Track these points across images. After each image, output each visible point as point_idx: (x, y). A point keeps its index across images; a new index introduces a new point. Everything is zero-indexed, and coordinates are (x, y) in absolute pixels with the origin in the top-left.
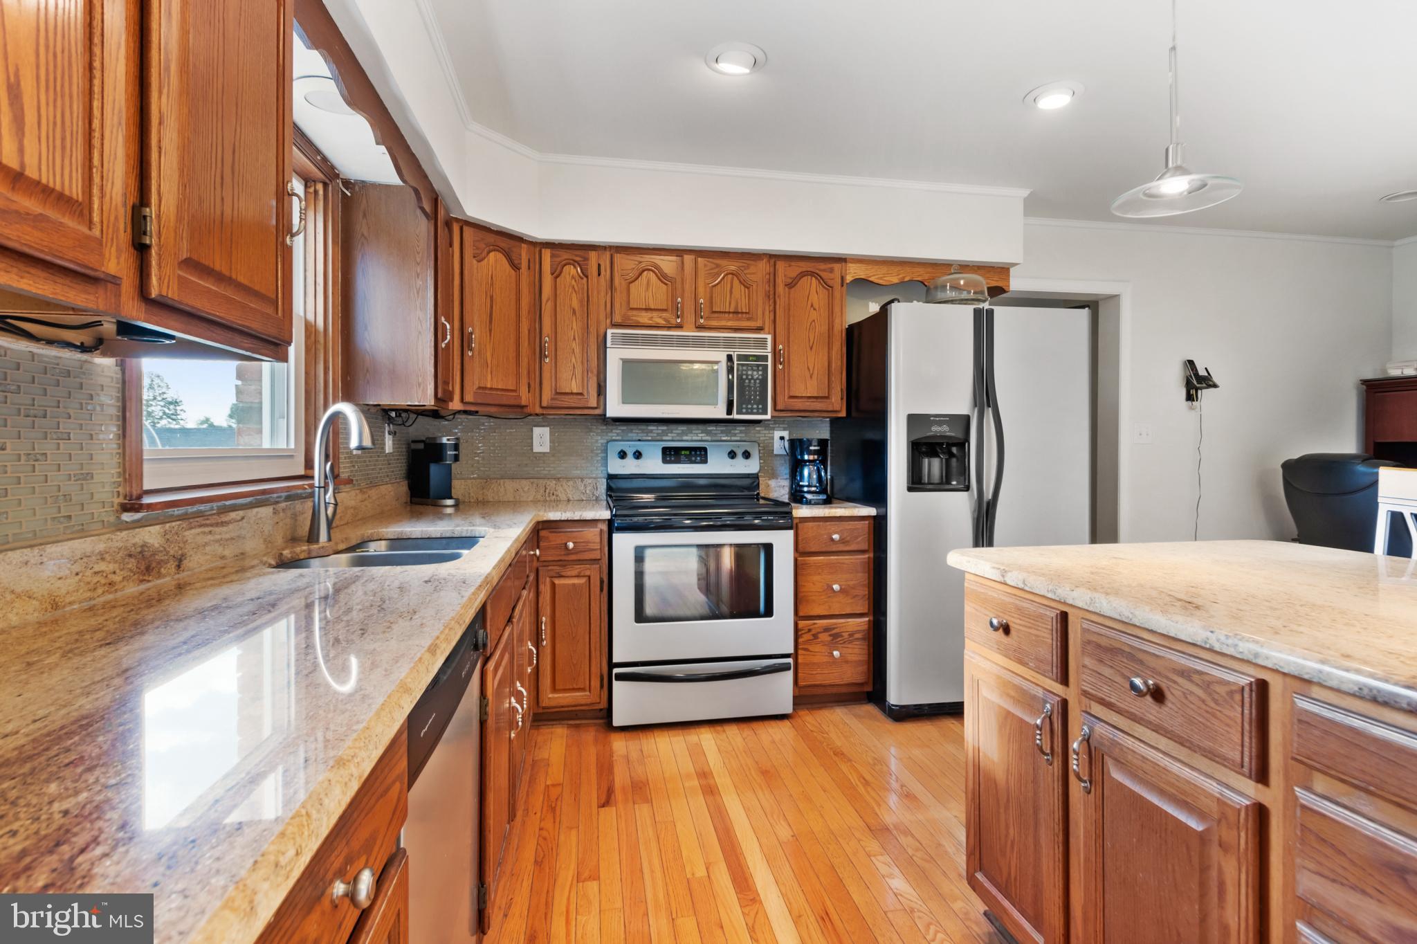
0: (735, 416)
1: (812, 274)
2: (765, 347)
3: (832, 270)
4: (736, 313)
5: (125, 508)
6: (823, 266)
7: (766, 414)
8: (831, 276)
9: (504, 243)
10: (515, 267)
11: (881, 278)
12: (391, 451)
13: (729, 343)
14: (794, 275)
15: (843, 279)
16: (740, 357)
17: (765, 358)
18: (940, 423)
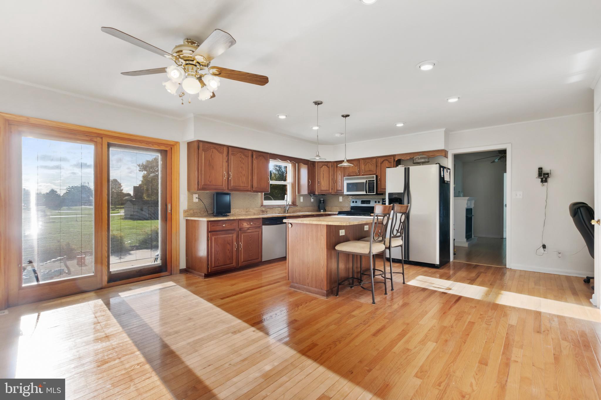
0: (368, 194)
1: (387, 160)
2: (374, 178)
3: (391, 158)
4: (370, 171)
5: (261, 206)
6: (389, 158)
7: (374, 193)
8: (391, 160)
9: (326, 164)
10: (329, 167)
11: (405, 158)
12: (313, 201)
13: (367, 178)
14: (382, 161)
15: (394, 160)
16: (369, 181)
17: (374, 181)
18: (395, 195)
